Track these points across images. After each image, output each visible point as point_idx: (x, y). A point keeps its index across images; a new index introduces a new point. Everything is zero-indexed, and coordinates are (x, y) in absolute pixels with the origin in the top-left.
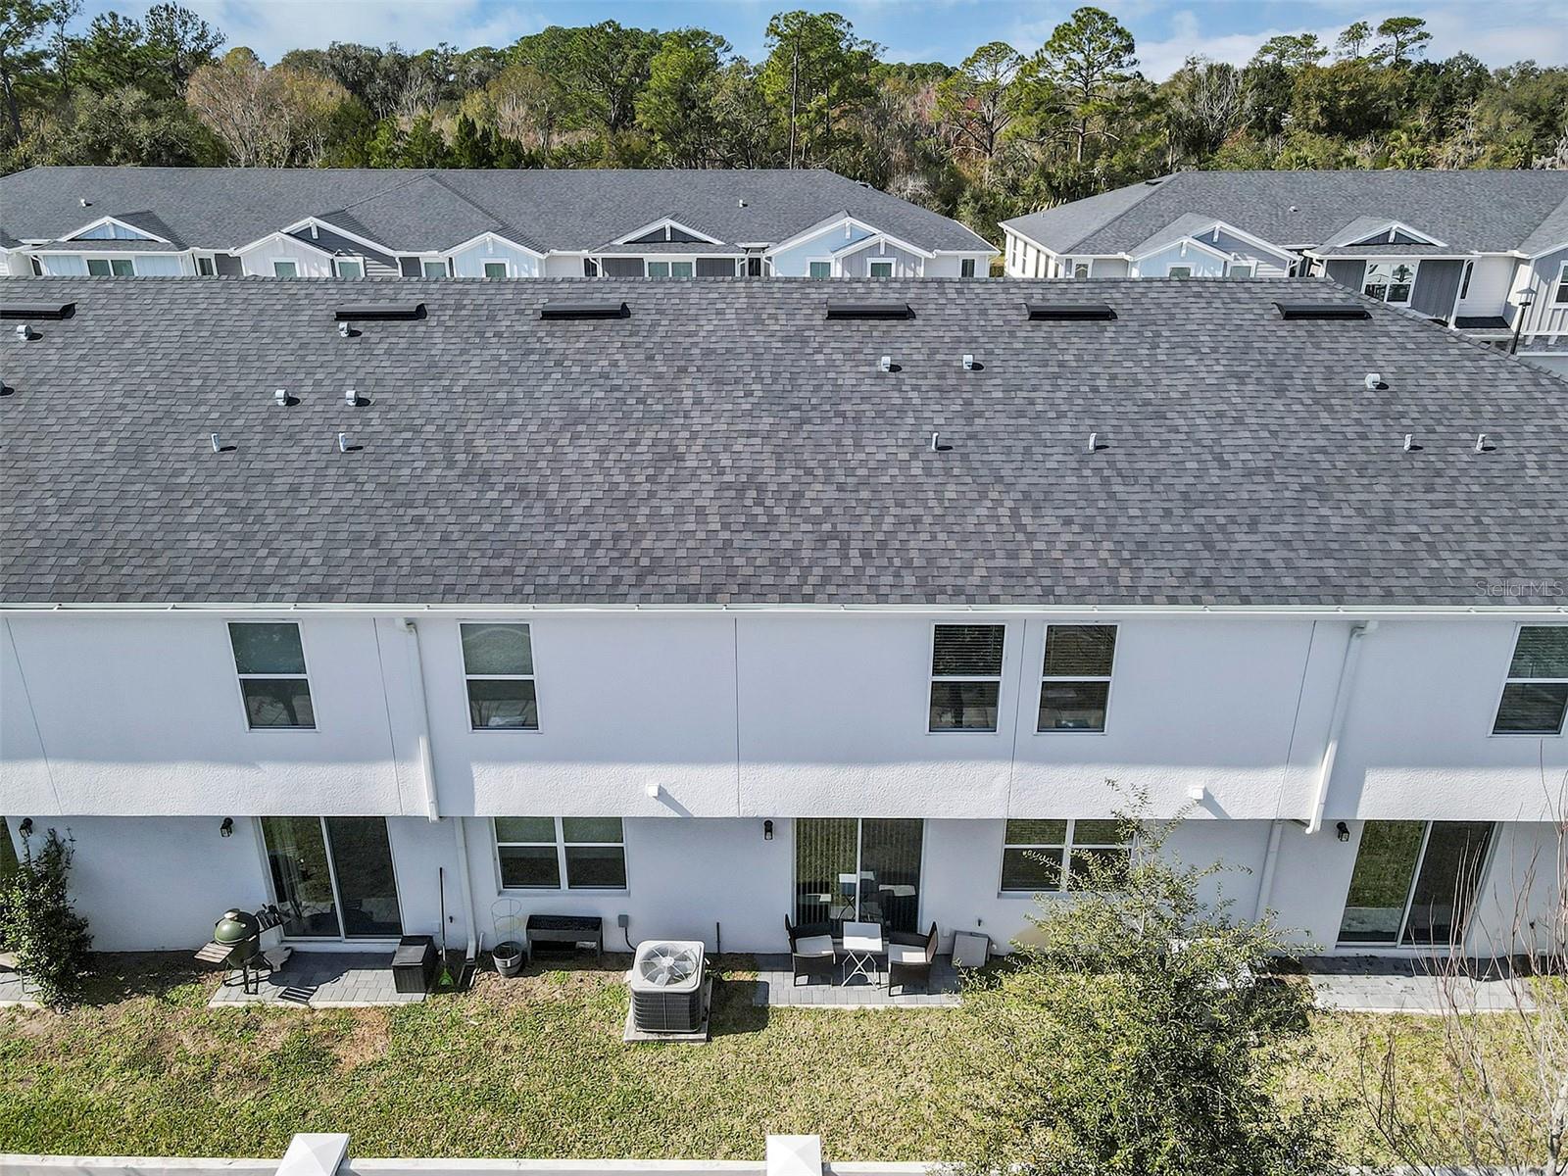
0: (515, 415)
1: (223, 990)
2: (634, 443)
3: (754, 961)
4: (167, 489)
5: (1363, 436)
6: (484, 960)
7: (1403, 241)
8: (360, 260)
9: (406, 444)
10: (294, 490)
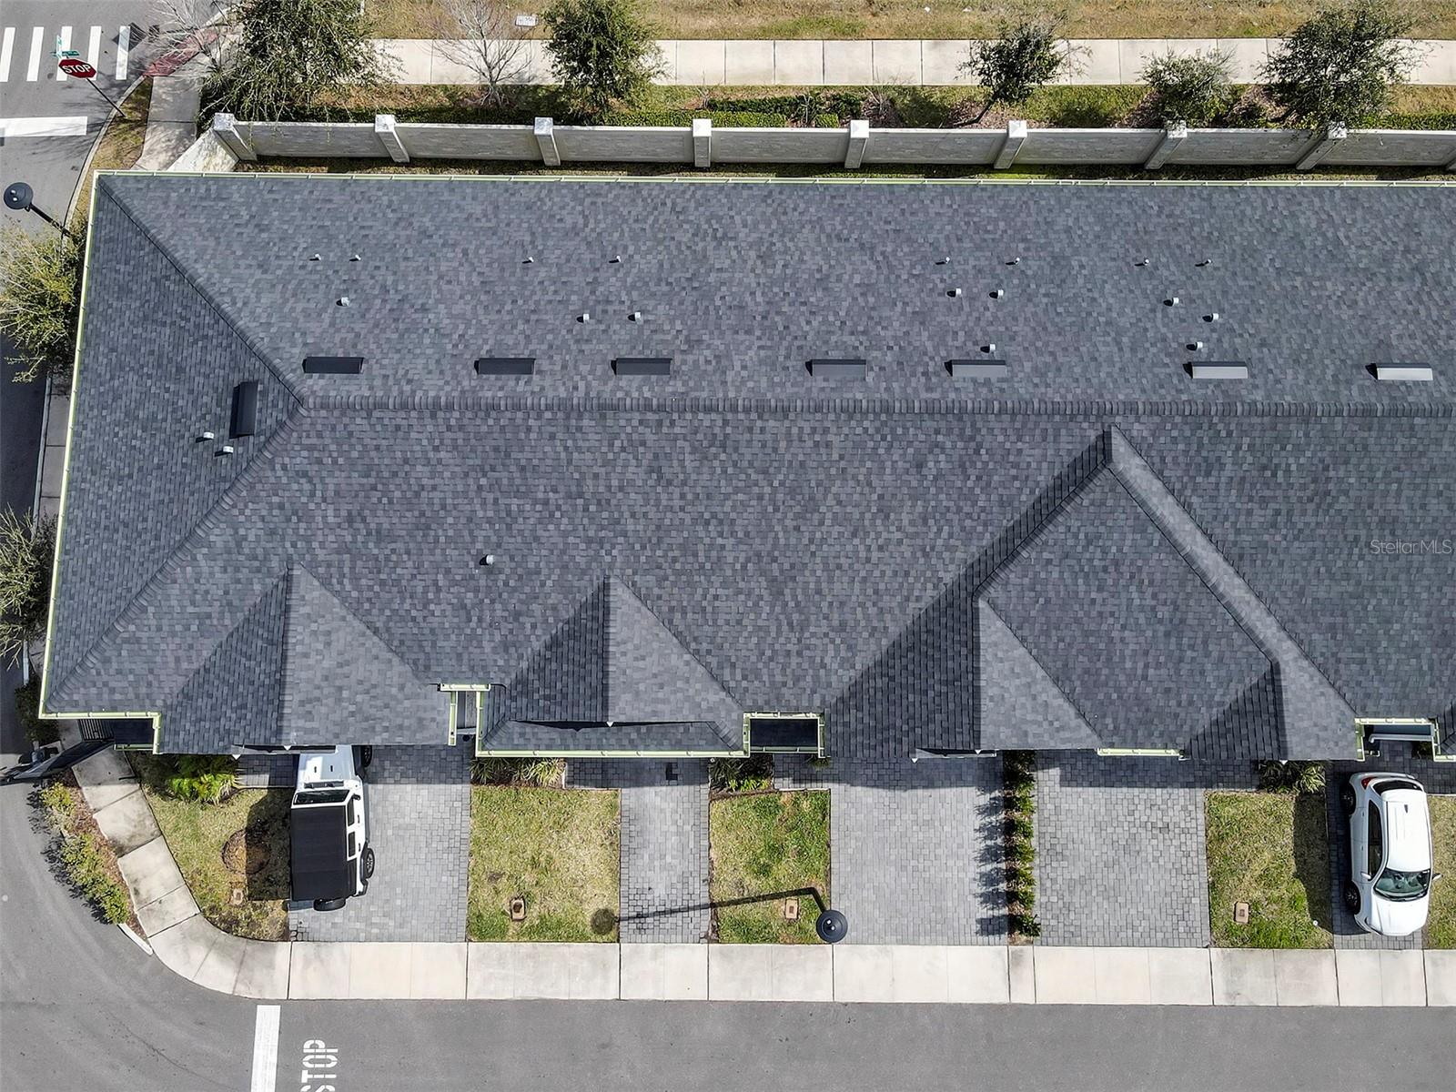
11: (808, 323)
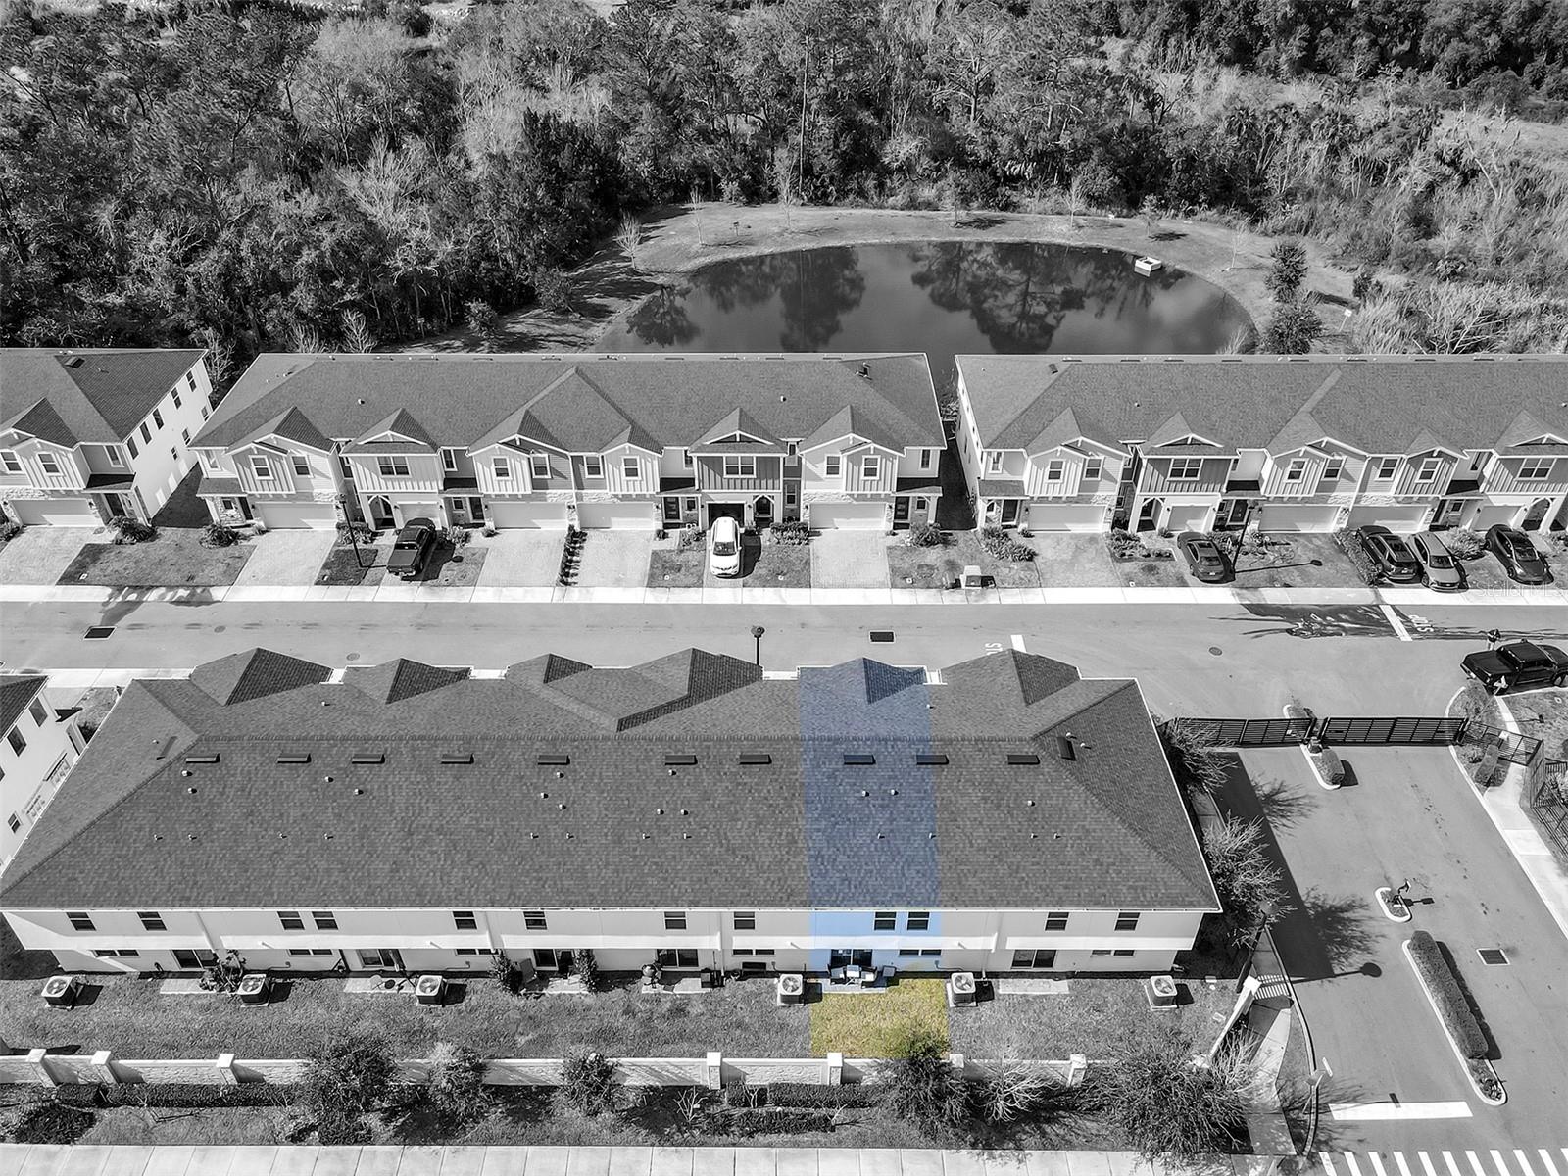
0: (739, 820)
1: (644, 987)
2: (780, 834)
3: (817, 975)
4: (635, 857)
5: (1020, 831)
6: (728, 974)
7: (1195, 442)
8: (546, 455)
9: (705, 834)
10: (674, 857)
11: (769, 791)
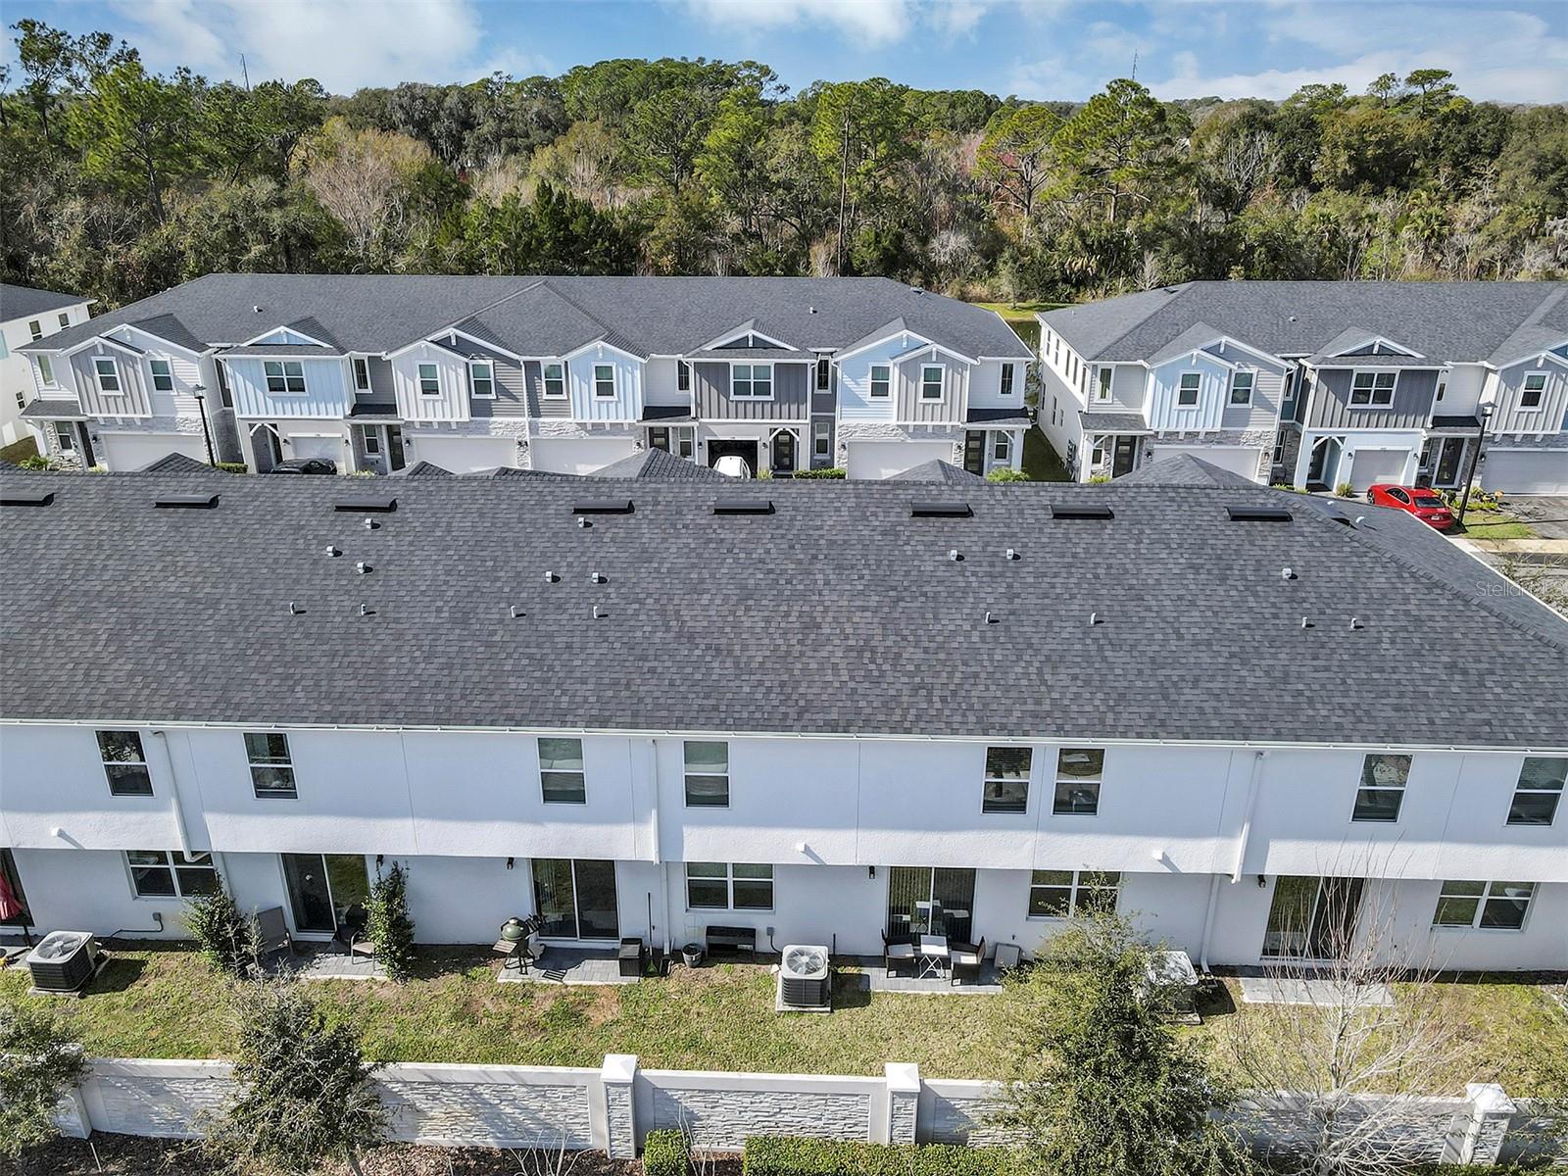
1: (504, 972)
2: (787, 614)
3: (858, 960)
4: (489, 645)
5: (1275, 616)
6: (676, 955)
7: (1385, 352)
8: (490, 362)
9: (637, 612)
10: (569, 646)
11: (768, 552)
